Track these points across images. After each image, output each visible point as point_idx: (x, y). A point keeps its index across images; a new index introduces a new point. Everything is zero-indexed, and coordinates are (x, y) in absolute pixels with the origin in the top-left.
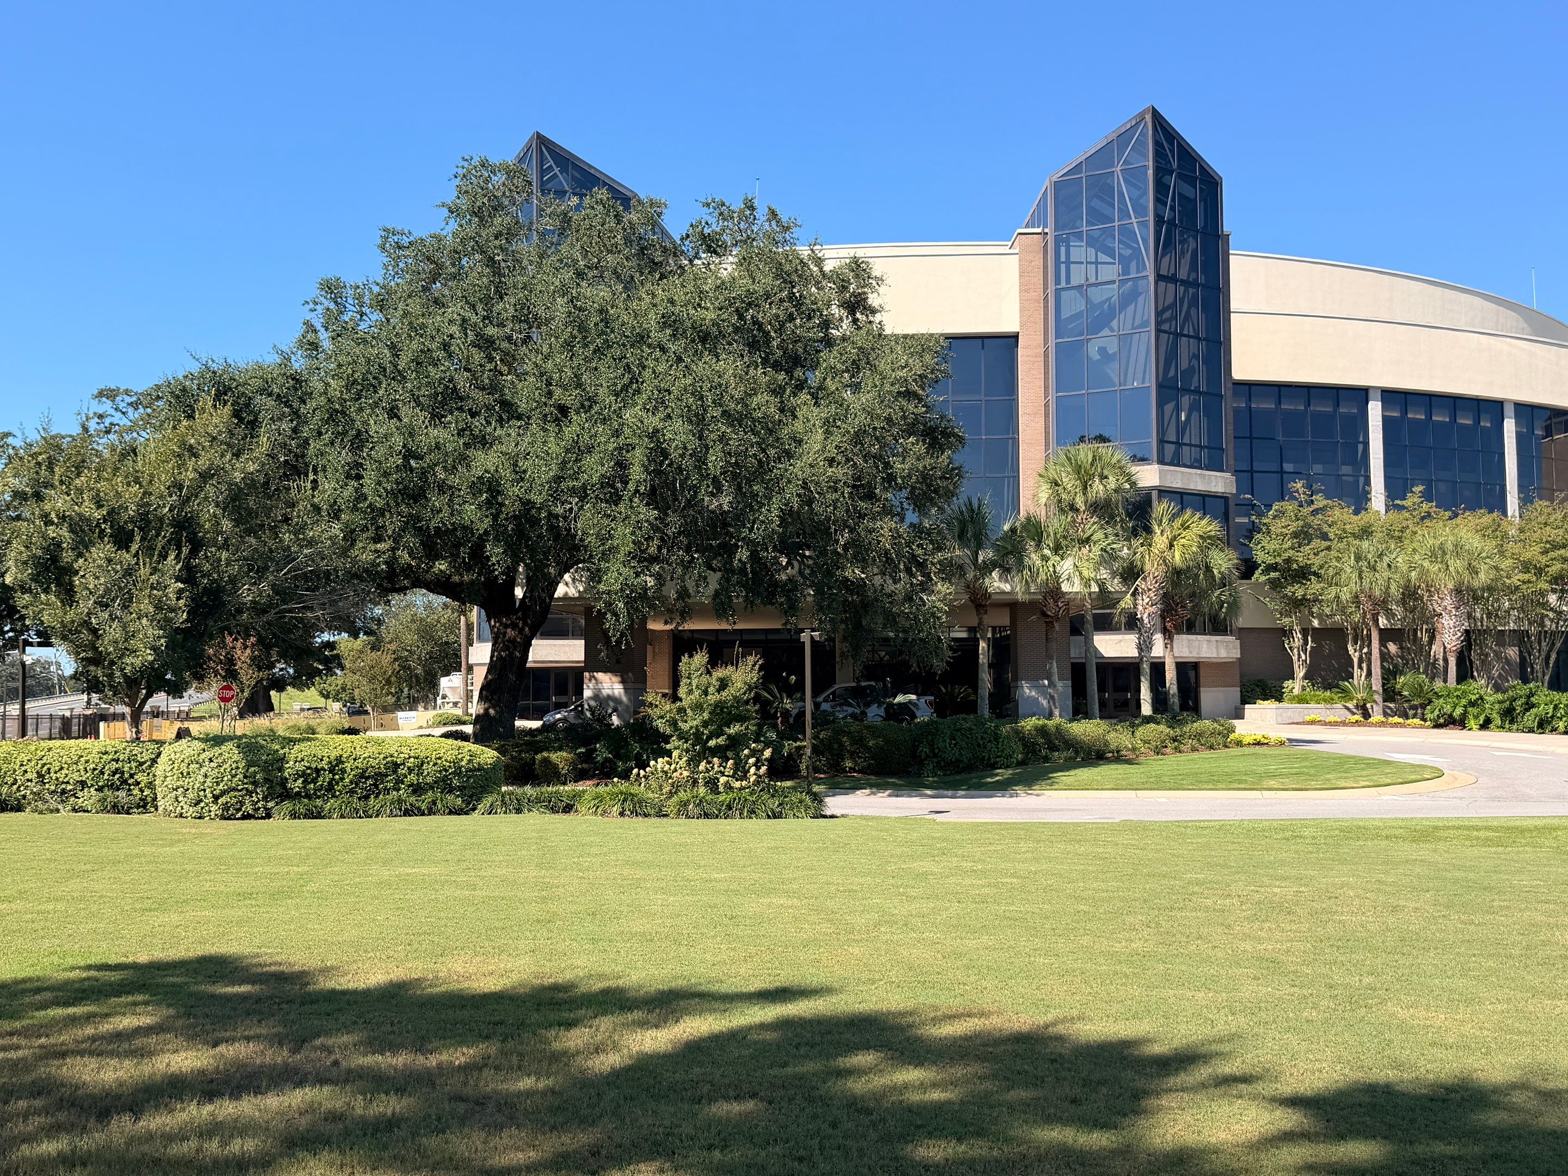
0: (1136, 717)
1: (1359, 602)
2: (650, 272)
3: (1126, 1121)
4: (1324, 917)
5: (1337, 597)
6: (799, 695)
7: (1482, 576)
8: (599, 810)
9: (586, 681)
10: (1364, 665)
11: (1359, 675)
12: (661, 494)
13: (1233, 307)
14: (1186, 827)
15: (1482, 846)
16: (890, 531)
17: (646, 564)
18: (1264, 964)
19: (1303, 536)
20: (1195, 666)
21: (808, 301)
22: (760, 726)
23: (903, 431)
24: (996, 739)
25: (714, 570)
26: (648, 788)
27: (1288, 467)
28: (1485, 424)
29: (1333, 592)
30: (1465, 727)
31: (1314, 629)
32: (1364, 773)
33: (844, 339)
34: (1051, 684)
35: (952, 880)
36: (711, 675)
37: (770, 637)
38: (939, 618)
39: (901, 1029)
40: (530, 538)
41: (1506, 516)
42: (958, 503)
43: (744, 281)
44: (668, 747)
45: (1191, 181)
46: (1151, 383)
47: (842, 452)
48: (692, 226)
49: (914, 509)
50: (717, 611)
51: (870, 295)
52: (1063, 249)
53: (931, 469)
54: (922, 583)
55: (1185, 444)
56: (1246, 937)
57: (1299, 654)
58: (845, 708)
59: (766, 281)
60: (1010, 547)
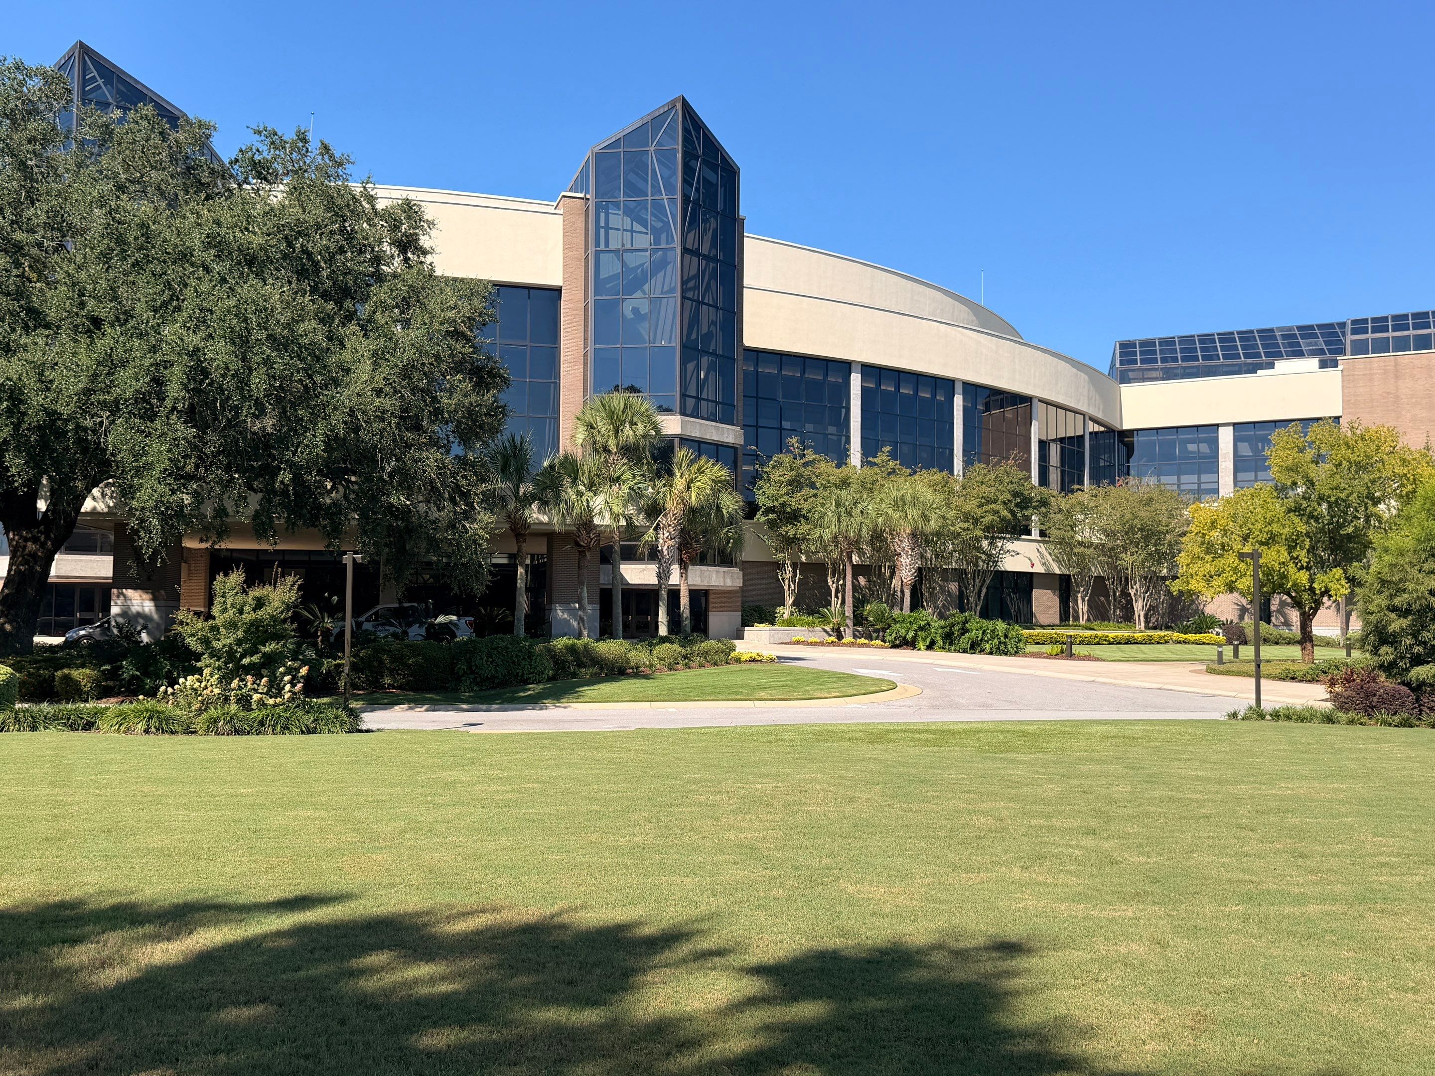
0: (654, 637)
1: (837, 542)
2: (195, 192)
3: (615, 998)
4: (795, 808)
5: (821, 537)
6: (340, 615)
7: (932, 523)
8: (122, 728)
9: (114, 597)
10: (840, 595)
11: (835, 603)
12: (201, 413)
13: (746, 282)
14: (689, 734)
15: (922, 746)
16: (436, 461)
17: (182, 481)
18: (744, 850)
19: (796, 484)
20: (706, 593)
21: (359, 236)
22: (299, 645)
23: (451, 368)
24: (529, 657)
25: (255, 491)
26: (177, 705)
27: (786, 425)
28: (940, 398)
29: (817, 532)
30: (915, 648)
31: (802, 563)
32: (835, 685)
33: (395, 276)
34: (581, 607)
35: (478, 787)
36: (247, 595)
37: (313, 558)
38: (480, 545)
39: (417, 928)
40: (55, 450)
41: (953, 475)
42: (502, 439)
43: (295, 210)
44: (199, 664)
45: (714, 168)
46: (676, 343)
47: (391, 384)
48: (241, 151)
49: (460, 443)
50: (256, 531)
51: (421, 237)
52: (602, 215)
53: (477, 406)
54: (465, 512)
55: (704, 399)
56: (731, 827)
57: (789, 585)
58: (387, 628)
59: (317, 212)
60: (548, 482)
